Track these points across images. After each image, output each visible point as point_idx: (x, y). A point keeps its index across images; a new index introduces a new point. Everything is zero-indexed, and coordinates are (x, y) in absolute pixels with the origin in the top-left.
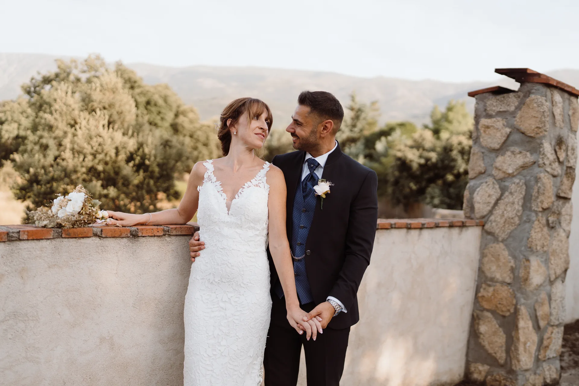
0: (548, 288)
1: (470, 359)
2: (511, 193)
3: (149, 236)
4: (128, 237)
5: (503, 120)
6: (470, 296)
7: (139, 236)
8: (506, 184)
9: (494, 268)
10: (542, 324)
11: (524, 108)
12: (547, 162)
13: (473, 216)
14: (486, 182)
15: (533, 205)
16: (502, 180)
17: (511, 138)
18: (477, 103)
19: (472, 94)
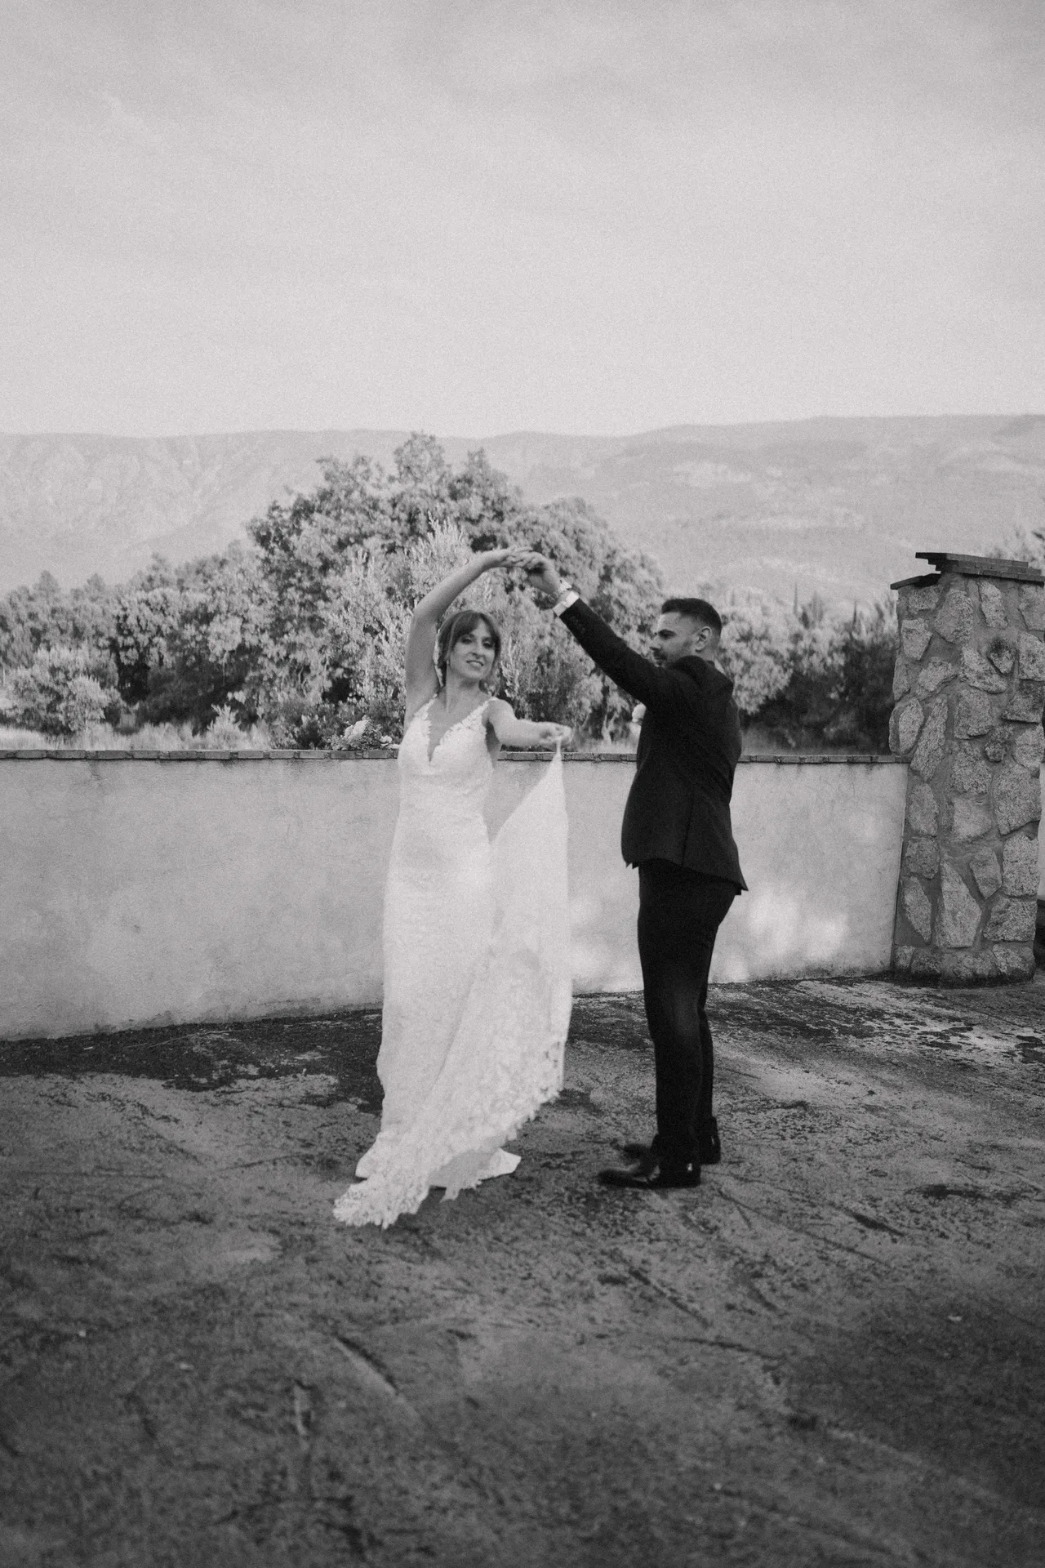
0: (998, 844)
1: (897, 941)
2: (934, 717)
5: (925, 621)
8: (930, 705)
10: (986, 891)
11: (945, 605)
12: (971, 675)
13: (898, 750)
14: (911, 705)
15: (957, 732)
16: (925, 701)
17: (932, 645)
18: (900, 599)
19: (894, 587)
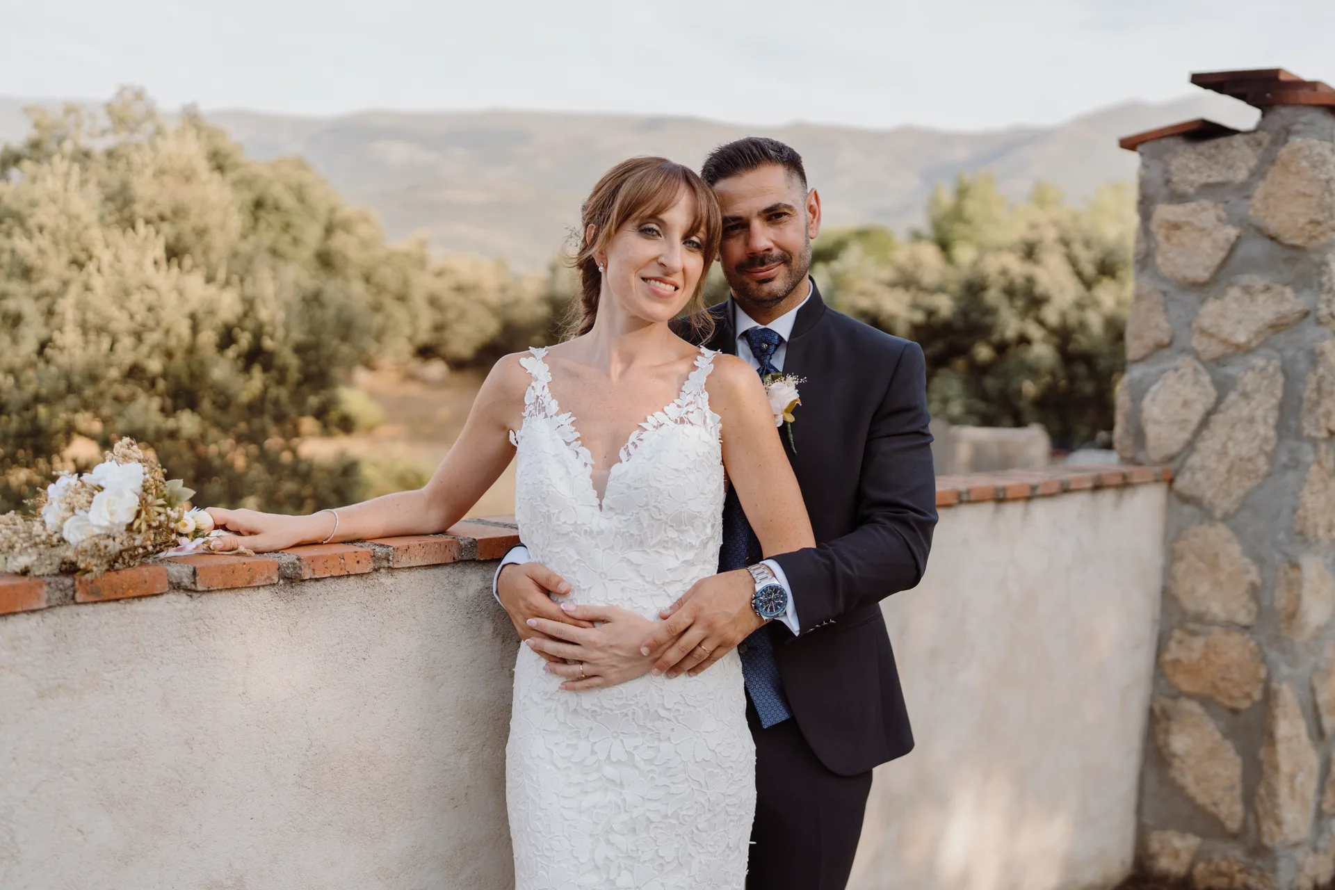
1: (1148, 821)
2: (1245, 395)
3: (332, 577)
4: (274, 584)
5: (1216, 205)
6: (1143, 660)
7: (304, 581)
8: (1230, 370)
9: (1204, 588)
10: (1329, 724)
11: (1274, 173)
13: (1141, 456)
14: (1176, 370)
15: (1305, 424)
16: (1217, 362)
17: (1241, 252)
18: (1145, 166)
19: (1129, 144)
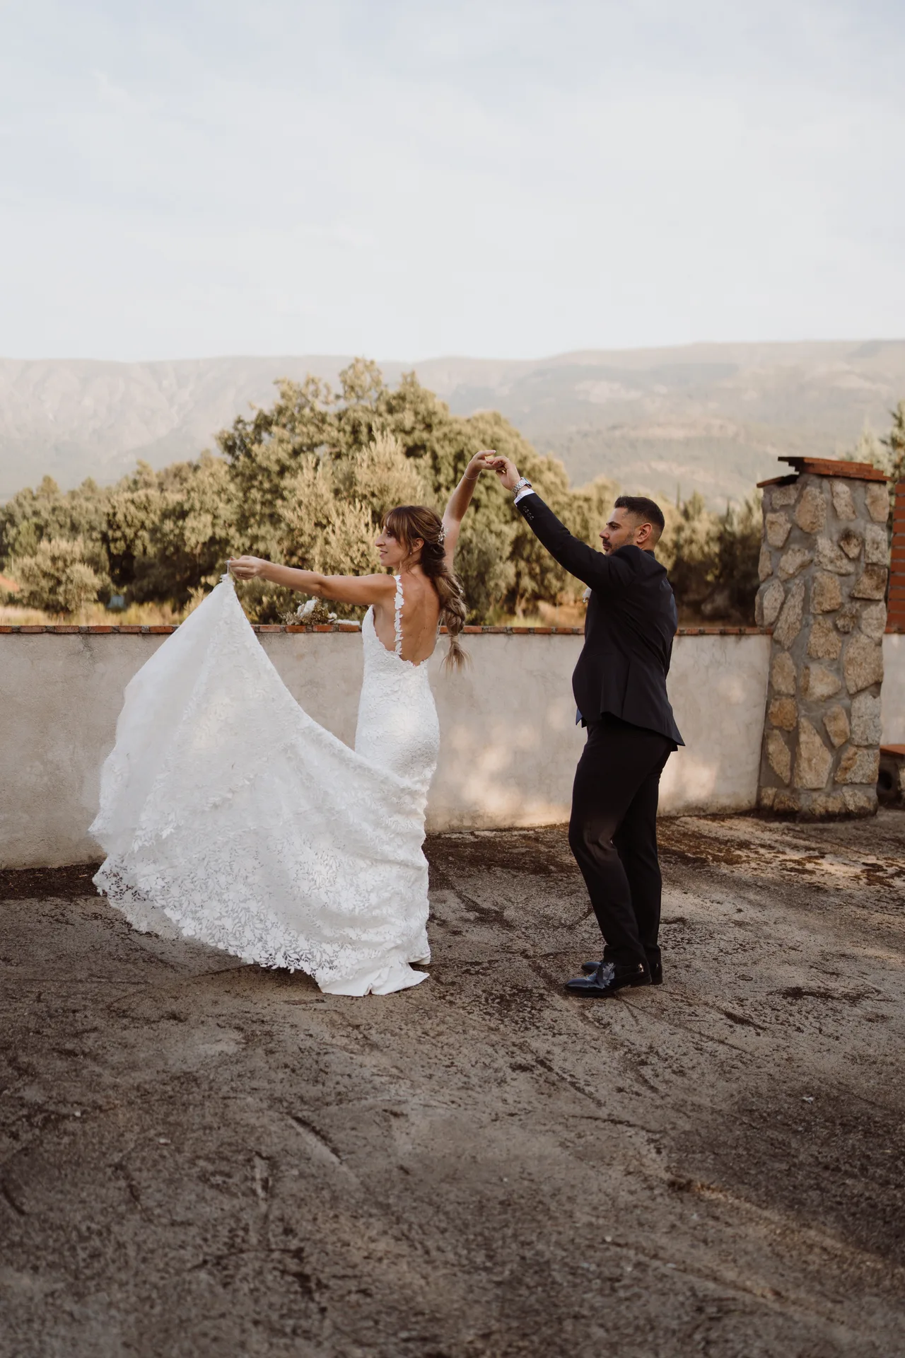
0: (847, 701)
1: (762, 783)
5: (785, 514)
6: (759, 713)
8: (790, 585)
9: (780, 680)
10: (837, 741)
11: (802, 501)
12: (824, 560)
13: (763, 623)
14: (774, 585)
15: (812, 608)
16: (785, 582)
17: (792, 535)
18: (765, 495)
19: (759, 486)
